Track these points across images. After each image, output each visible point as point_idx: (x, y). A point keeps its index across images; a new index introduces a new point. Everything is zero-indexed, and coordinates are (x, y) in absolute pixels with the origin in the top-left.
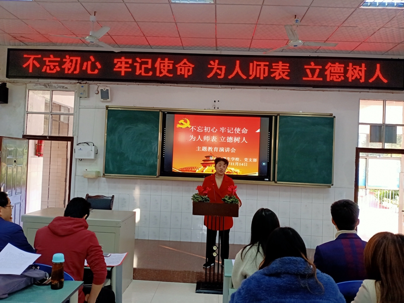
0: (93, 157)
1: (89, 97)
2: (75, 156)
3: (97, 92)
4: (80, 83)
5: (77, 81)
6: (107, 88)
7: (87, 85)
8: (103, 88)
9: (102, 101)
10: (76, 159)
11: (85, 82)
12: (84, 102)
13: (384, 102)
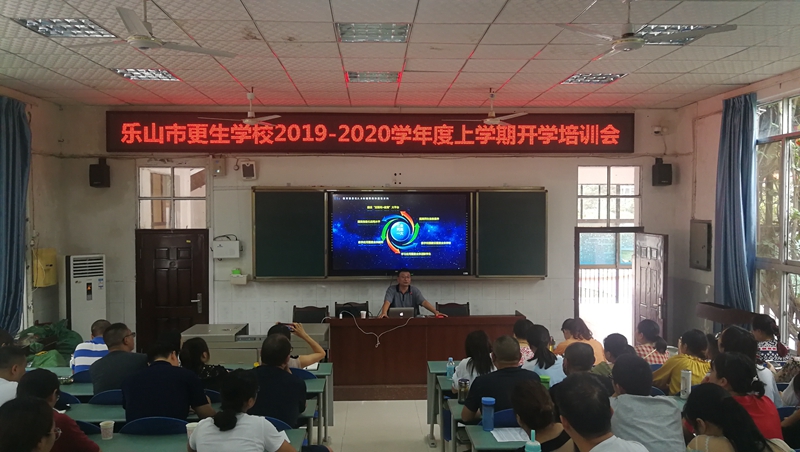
0: (237, 256)
1: (225, 174)
2: (213, 255)
3: (237, 168)
4: (213, 156)
6: (251, 162)
7: (222, 159)
8: (243, 163)
9: (245, 180)
10: (214, 259)
12: (219, 183)
13: (609, 168)
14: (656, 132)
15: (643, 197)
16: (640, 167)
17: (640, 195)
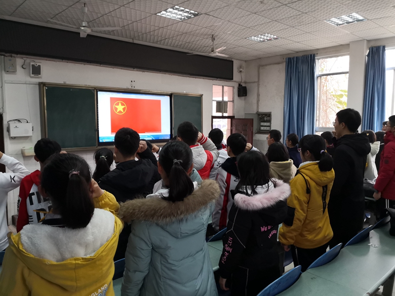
0: (28, 134)
1: (16, 71)
8: (34, 64)
13: (223, 86)
14: (241, 71)
15: (235, 101)
16: (233, 87)
17: (233, 101)
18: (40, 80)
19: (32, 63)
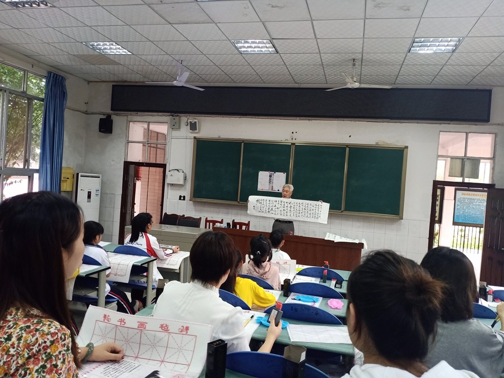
0: (181, 182)
1: (179, 128)
2: (168, 181)
3: (187, 124)
4: (173, 116)
5: (170, 114)
6: (195, 121)
7: (178, 117)
8: (191, 120)
9: (191, 133)
10: (168, 184)
11: (177, 114)
12: (175, 133)
13: (467, 134)
15: (496, 159)
16: (496, 134)
17: (494, 157)
18: (197, 135)
19: (189, 121)
